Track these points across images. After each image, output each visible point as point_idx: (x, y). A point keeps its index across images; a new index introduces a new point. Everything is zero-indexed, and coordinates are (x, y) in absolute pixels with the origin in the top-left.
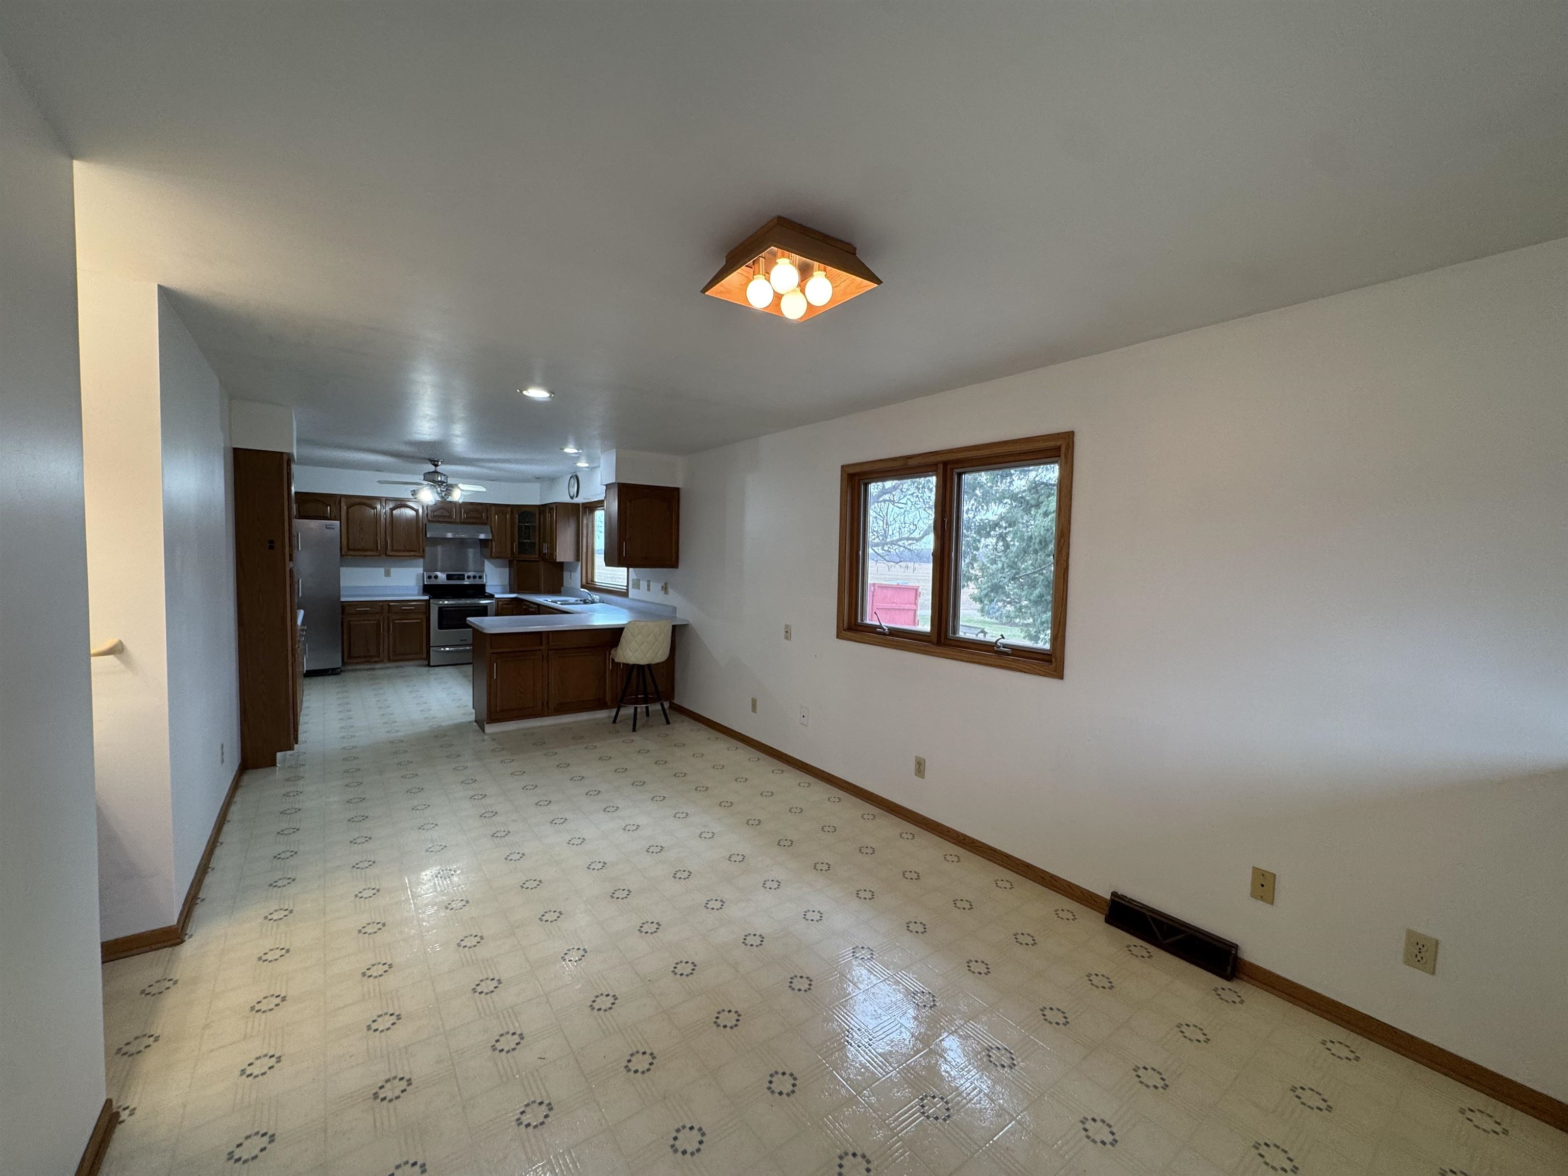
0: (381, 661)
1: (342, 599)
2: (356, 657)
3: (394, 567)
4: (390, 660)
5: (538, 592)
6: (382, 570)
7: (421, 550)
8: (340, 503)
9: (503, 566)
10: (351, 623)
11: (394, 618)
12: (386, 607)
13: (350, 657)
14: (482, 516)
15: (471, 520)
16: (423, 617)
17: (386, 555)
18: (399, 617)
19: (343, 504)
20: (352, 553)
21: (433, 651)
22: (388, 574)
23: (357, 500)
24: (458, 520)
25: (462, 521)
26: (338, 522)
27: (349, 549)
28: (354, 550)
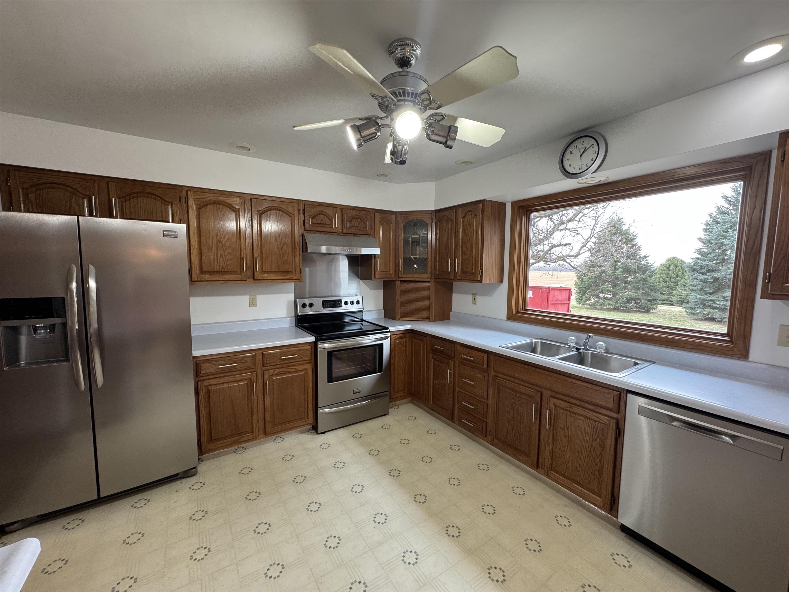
0: (255, 439)
1: (195, 353)
2: (219, 439)
3: (259, 294)
4: (266, 434)
5: (428, 319)
6: (245, 299)
7: (298, 270)
8: (187, 202)
9: (377, 288)
10: (211, 388)
11: (271, 372)
12: (259, 358)
13: (211, 440)
14: (365, 227)
15: (353, 231)
16: (309, 367)
17: (254, 280)
18: (277, 371)
19: (191, 202)
20: (207, 277)
21: (322, 413)
22: (253, 304)
23: (212, 197)
24: (339, 230)
25: (345, 231)
26: (184, 226)
27: (202, 272)
28: (210, 273)
